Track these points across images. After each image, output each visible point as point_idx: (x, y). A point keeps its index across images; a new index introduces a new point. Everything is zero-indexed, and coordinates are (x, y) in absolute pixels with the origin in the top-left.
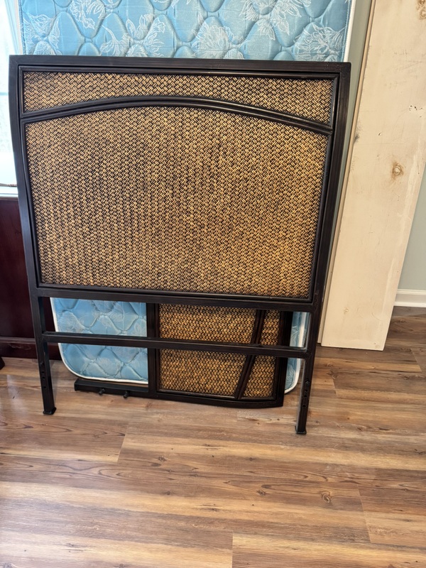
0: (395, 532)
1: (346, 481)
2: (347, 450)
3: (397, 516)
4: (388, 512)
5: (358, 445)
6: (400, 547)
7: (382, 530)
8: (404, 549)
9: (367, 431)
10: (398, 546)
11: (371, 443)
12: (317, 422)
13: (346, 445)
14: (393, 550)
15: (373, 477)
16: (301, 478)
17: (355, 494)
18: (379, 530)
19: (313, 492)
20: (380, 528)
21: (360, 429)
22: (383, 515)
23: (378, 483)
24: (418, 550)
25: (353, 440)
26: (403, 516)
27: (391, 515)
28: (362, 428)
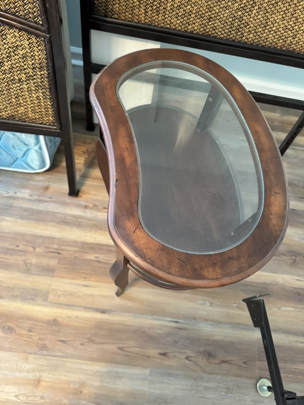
0: (71, 294)
1: (52, 252)
2: (65, 225)
3: (79, 282)
4: (73, 279)
5: (77, 221)
6: (69, 306)
7: (61, 293)
8: (71, 307)
9: (91, 208)
10: (67, 305)
11: (90, 220)
12: (50, 198)
13: (67, 220)
14: (63, 308)
15: (76, 249)
16: (14, 247)
17: (53, 263)
18: (59, 293)
19: (18, 259)
20: (60, 291)
21: (86, 207)
22: (68, 281)
23: (77, 255)
24: (82, 309)
25: (74, 216)
26: (84, 283)
27: (75, 281)
28: (88, 206)
